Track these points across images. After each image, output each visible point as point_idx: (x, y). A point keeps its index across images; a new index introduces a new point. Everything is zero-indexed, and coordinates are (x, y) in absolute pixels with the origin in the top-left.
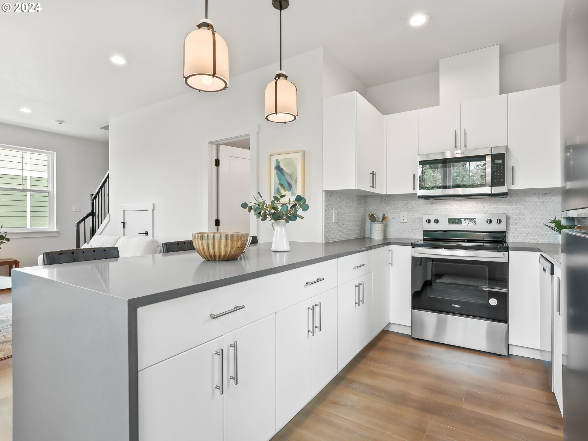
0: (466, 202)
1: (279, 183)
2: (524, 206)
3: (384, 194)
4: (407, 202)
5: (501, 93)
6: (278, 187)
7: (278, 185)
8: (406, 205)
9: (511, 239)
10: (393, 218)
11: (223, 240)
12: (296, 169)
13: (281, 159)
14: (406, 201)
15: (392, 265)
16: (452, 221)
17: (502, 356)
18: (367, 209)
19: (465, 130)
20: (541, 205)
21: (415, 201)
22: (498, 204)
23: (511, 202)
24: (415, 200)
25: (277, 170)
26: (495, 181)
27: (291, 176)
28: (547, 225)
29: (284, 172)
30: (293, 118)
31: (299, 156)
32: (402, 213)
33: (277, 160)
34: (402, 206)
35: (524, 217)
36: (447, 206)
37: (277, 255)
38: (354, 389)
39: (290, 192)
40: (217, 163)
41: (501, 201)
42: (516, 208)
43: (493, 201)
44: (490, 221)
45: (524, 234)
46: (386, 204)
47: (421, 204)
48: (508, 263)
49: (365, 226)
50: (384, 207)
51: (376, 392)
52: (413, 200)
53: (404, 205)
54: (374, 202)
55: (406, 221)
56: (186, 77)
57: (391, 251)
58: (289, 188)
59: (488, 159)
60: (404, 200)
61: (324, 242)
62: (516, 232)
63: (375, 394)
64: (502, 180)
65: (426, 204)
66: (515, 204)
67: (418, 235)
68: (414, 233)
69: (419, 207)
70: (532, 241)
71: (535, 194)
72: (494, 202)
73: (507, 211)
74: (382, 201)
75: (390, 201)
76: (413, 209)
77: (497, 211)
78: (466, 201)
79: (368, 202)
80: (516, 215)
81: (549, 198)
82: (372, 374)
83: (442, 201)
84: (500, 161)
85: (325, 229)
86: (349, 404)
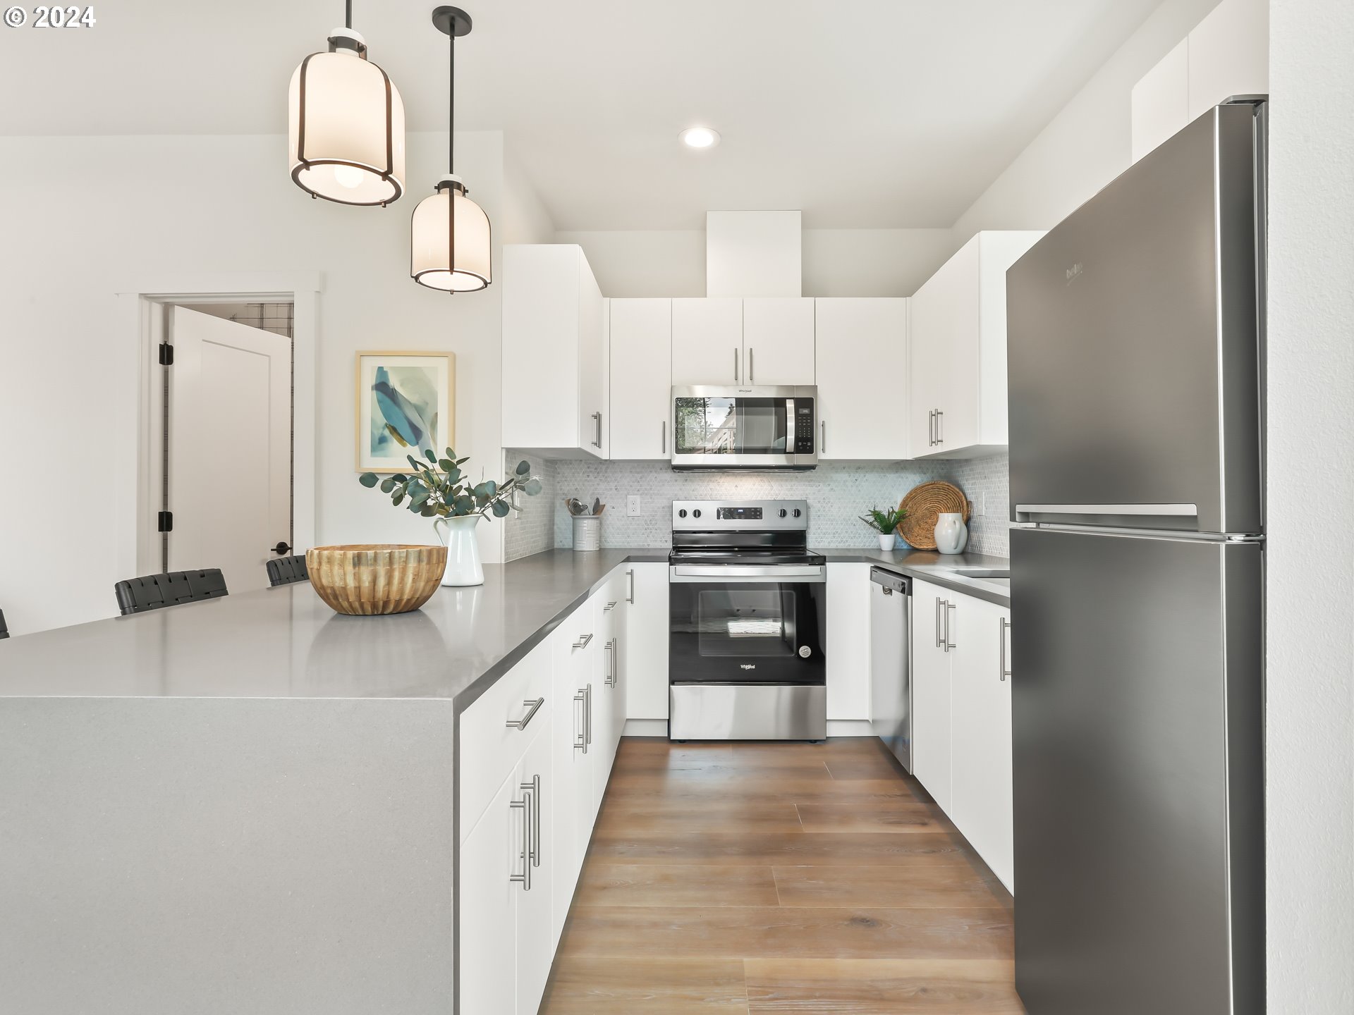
0: (744, 479)
1: (386, 425)
2: (829, 488)
3: (604, 458)
4: (640, 475)
5: (805, 294)
6: (382, 434)
7: (384, 428)
8: (638, 482)
9: (814, 544)
10: (613, 508)
11: (412, 564)
12: (434, 395)
13: (393, 368)
14: (638, 473)
15: (632, 603)
16: (730, 513)
17: (818, 743)
18: (558, 488)
19: (751, 349)
20: (852, 486)
21: (656, 475)
22: (793, 483)
23: (812, 480)
24: (656, 472)
25: (380, 393)
26: (800, 444)
27: (419, 410)
28: (863, 520)
29: (400, 398)
30: (481, 284)
31: (442, 365)
32: (630, 497)
33: (380, 369)
34: (631, 483)
35: (830, 505)
36: (712, 485)
37: (458, 593)
38: (621, 853)
39: (417, 447)
40: (166, 354)
41: (797, 478)
42: (819, 491)
43: (785, 478)
44: (783, 514)
45: (829, 534)
46: (598, 479)
47: (666, 480)
48: (824, 583)
49: (553, 524)
50: (593, 485)
51: (666, 848)
52: (651, 472)
53: (633, 482)
54: (573, 473)
55: (638, 513)
56: (309, 161)
57: (631, 573)
58: (413, 438)
59: (790, 405)
60: (634, 470)
61: (503, 562)
62: (819, 531)
63: (664, 852)
64: (809, 444)
65: (676, 481)
66: (817, 484)
67: (661, 541)
68: (653, 536)
69: (663, 485)
70: (841, 546)
71: (844, 468)
72: (787, 480)
73: (807, 495)
74: (591, 472)
75: (606, 472)
76: (651, 489)
77: (792, 495)
78: (744, 476)
79: (559, 474)
80: (819, 502)
81: (862, 475)
82: (638, 819)
83: (703, 476)
84: (806, 411)
85: (505, 532)
86: (630, 881)
